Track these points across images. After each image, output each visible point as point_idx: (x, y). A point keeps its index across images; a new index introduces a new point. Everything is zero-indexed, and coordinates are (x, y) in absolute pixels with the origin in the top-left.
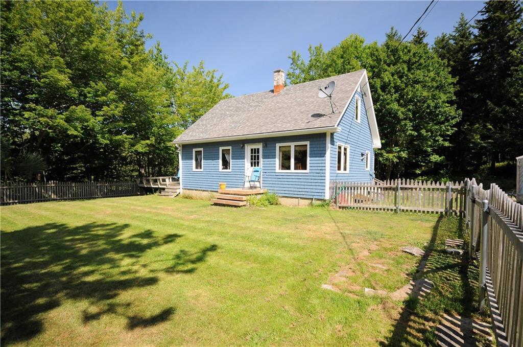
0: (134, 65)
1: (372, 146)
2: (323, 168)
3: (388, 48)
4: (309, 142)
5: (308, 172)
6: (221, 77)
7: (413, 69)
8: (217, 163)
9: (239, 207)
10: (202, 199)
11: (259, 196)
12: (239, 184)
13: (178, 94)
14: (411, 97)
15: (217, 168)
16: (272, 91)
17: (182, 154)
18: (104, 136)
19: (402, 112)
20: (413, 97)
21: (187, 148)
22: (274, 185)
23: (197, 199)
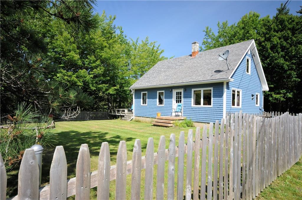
0: (110, 44)
1: (261, 90)
2: (222, 104)
3: (277, 20)
4: (212, 88)
5: (212, 107)
6: (159, 46)
7: (296, 33)
8: (155, 101)
9: (168, 127)
10: (146, 123)
11: (181, 121)
12: (169, 113)
13: (133, 58)
14: (294, 54)
15: (156, 104)
16: (191, 55)
17: (135, 95)
18: (93, 85)
19: (287, 65)
20: (296, 54)
21: (138, 91)
22: (191, 115)
23: (143, 122)
